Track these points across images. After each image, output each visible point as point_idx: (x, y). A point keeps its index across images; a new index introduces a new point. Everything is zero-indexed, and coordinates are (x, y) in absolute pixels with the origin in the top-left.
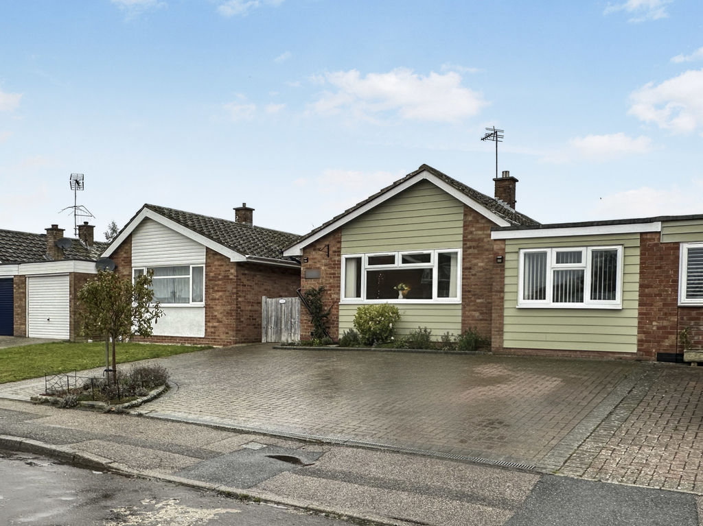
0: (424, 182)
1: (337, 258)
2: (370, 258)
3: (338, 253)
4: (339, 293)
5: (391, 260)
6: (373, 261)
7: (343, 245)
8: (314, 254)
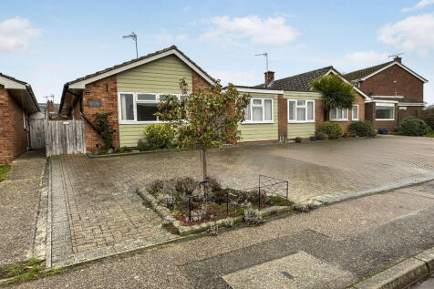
0: (173, 55)
1: (114, 94)
2: (139, 95)
3: (115, 90)
4: (117, 117)
5: (153, 97)
6: (140, 97)
7: (118, 85)
8: (94, 89)
